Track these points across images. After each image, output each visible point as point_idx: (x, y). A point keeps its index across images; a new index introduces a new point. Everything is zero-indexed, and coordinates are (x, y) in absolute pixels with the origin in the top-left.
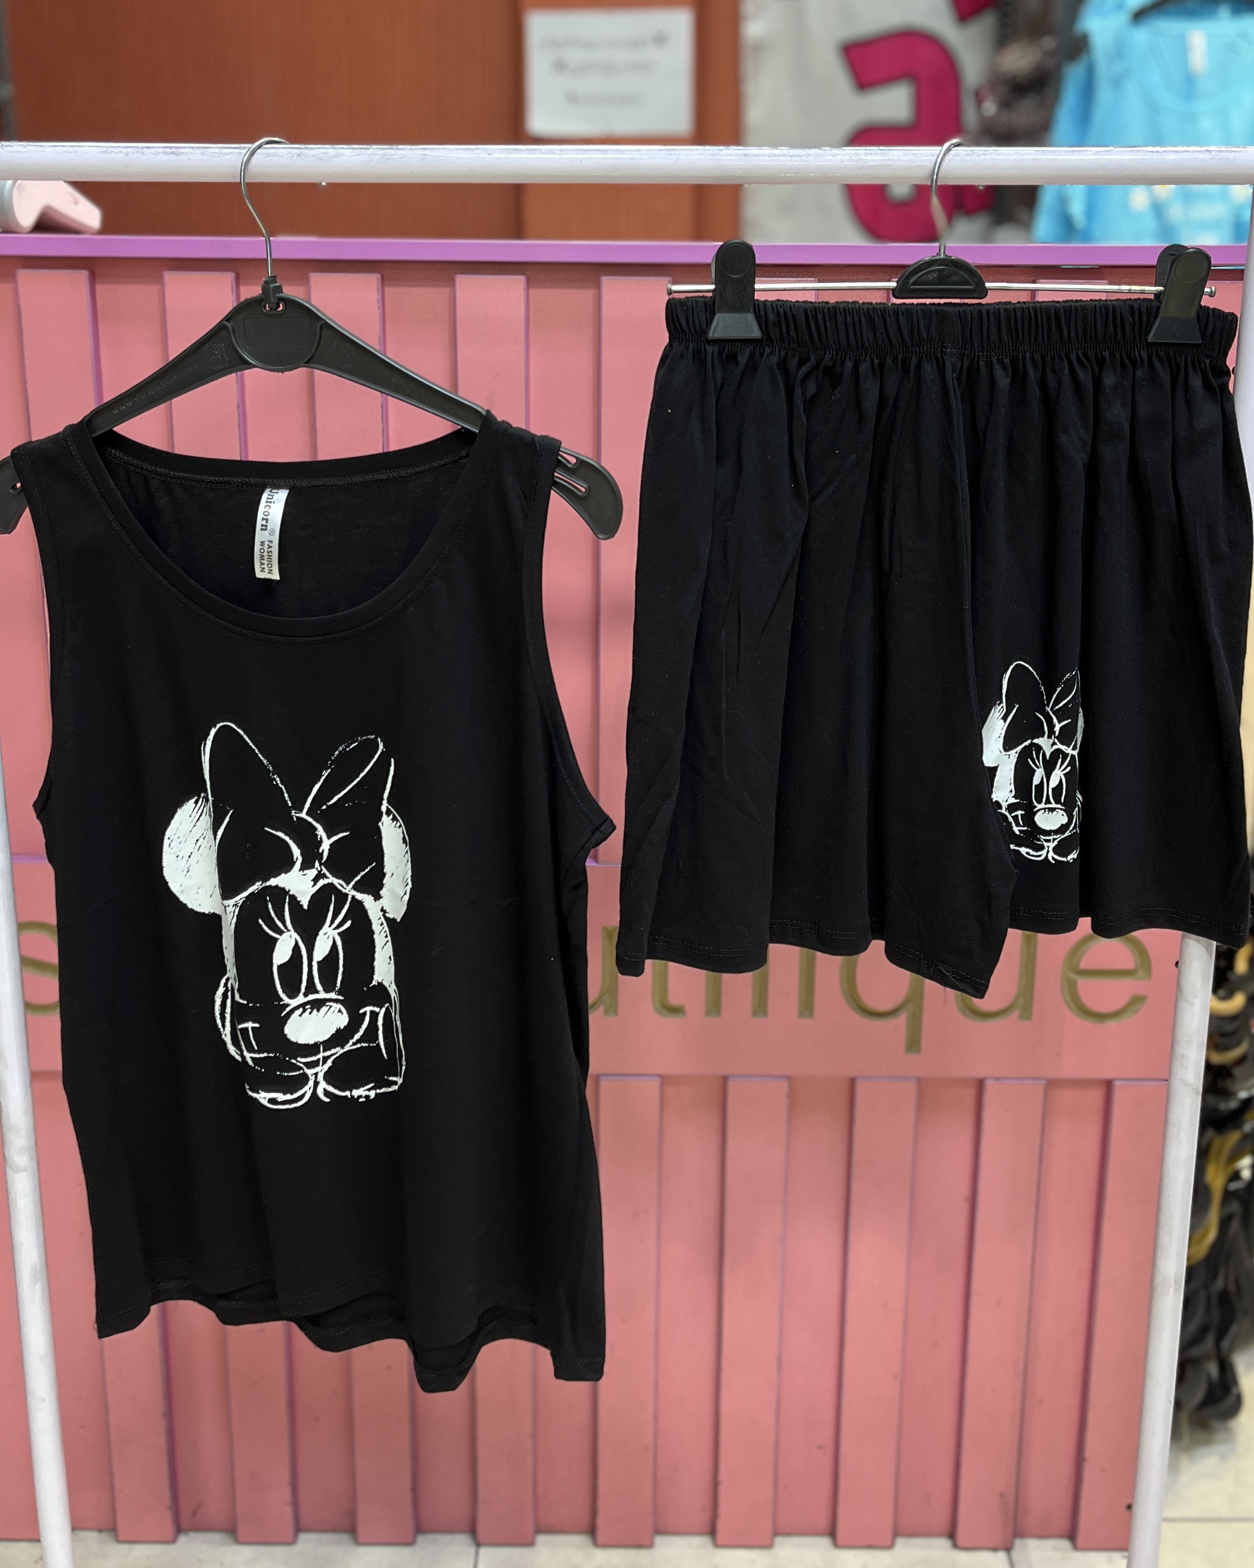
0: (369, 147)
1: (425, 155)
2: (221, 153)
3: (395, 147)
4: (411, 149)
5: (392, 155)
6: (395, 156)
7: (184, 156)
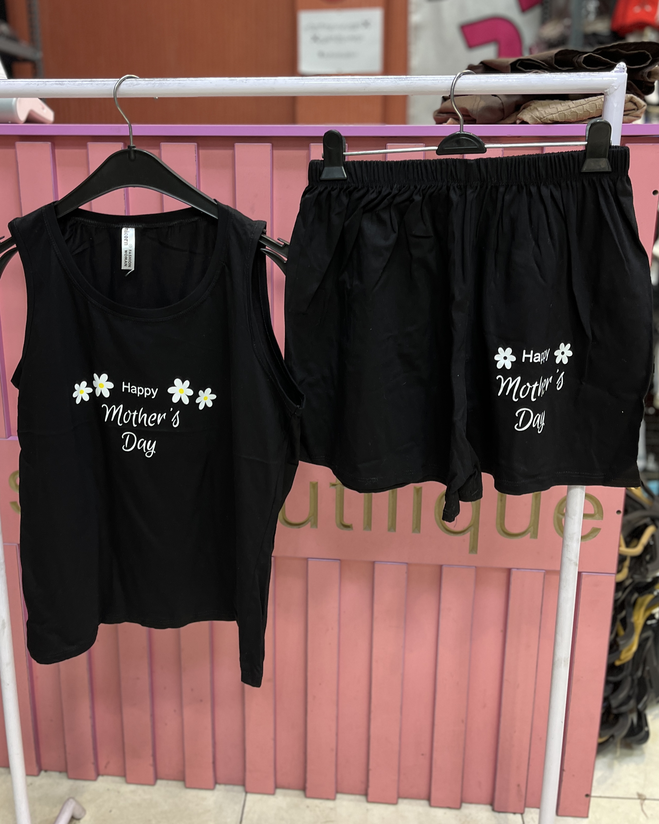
0: (153, 79)
1: (180, 83)
2: (82, 83)
3: (165, 79)
4: (173, 81)
5: (164, 83)
6: (165, 84)
7: (64, 86)
